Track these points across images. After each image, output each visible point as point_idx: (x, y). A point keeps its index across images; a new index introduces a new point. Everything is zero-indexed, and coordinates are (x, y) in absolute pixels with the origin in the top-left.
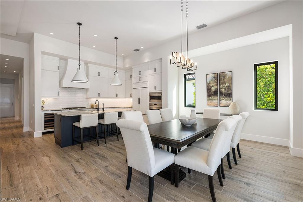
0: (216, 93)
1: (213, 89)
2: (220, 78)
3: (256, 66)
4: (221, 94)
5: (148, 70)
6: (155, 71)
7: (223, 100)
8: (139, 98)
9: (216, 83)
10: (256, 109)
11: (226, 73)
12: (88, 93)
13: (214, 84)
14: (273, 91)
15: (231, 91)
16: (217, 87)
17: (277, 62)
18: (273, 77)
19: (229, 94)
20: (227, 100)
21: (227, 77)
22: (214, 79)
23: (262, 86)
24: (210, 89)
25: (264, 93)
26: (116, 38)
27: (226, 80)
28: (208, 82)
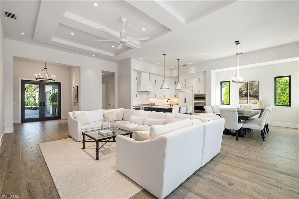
0: (246, 95)
1: (244, 93)
2: (250, 85)
3: (276, 78)
4: (250, 95)
5: (193, 78)
6: (199, 80)
7: (252, 99)
8: (185, 98)
9: (246, 88)
10: (276, 105)
11: (254, 82)
12: (150, 95)
13: (245, 89)
14: (287, 94)
15: (257, 94)
16: (247, 91)
17: (291, 76)
18: (288, 84)
19: (256, 96)
20: (255, 100)
21: (255, 85)
22: (245, 86)
23: (279, 90)
24: (242, 92)
25: (281, 95)
26: (178, 60)
27: (254, 87)
28: (240, 88)
